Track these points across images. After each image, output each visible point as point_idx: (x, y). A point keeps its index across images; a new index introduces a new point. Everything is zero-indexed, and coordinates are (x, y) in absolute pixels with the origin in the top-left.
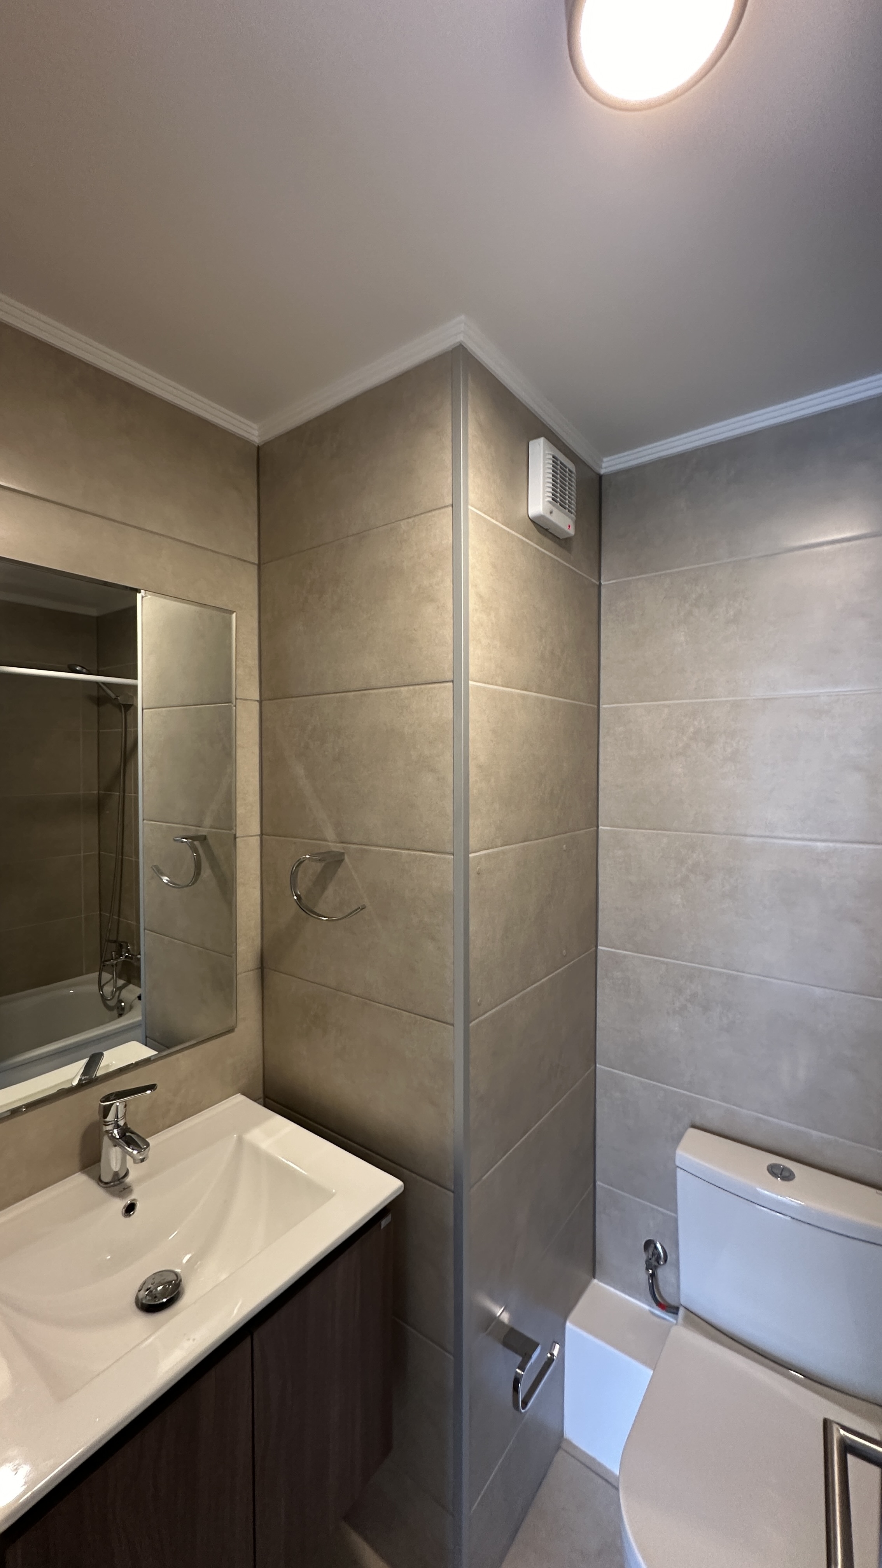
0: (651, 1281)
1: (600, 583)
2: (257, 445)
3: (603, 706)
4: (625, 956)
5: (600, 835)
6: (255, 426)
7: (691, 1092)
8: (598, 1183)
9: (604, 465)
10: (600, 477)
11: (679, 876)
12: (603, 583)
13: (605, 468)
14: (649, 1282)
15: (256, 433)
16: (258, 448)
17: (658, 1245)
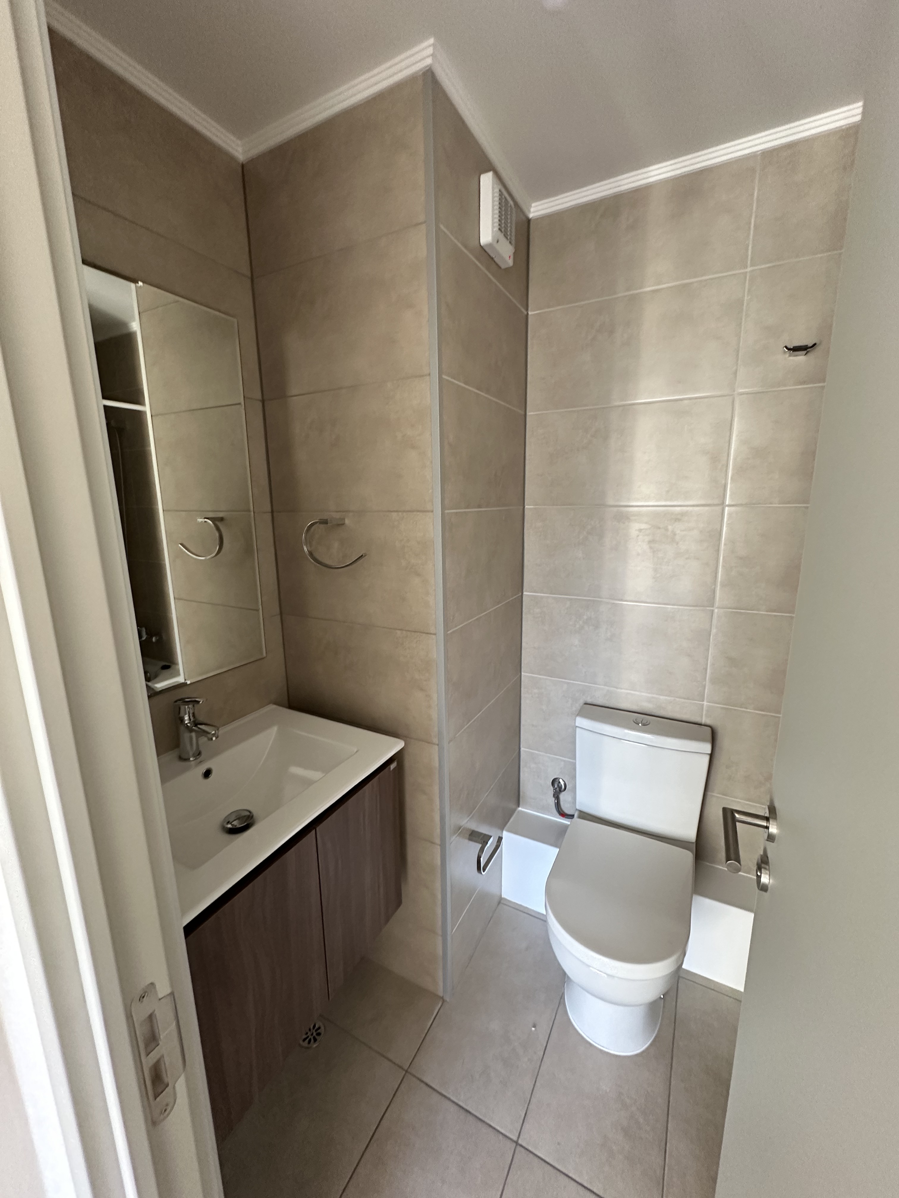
0: (556, 801)
1: (528, 314)
2: (241, 162)
3: (528, 414)
4: (542, 597)
5: (526, 512)
6: (239, 142)
7: (585, 682)
8: (522, 749)
9: (532, 210)
10: (529, 221)
11: (581, 538)
12: (530, 313)
13: (534, 212)
14: (555, 802)
15: (240, 149)
16: (243, 166)
17: (561, 781)
